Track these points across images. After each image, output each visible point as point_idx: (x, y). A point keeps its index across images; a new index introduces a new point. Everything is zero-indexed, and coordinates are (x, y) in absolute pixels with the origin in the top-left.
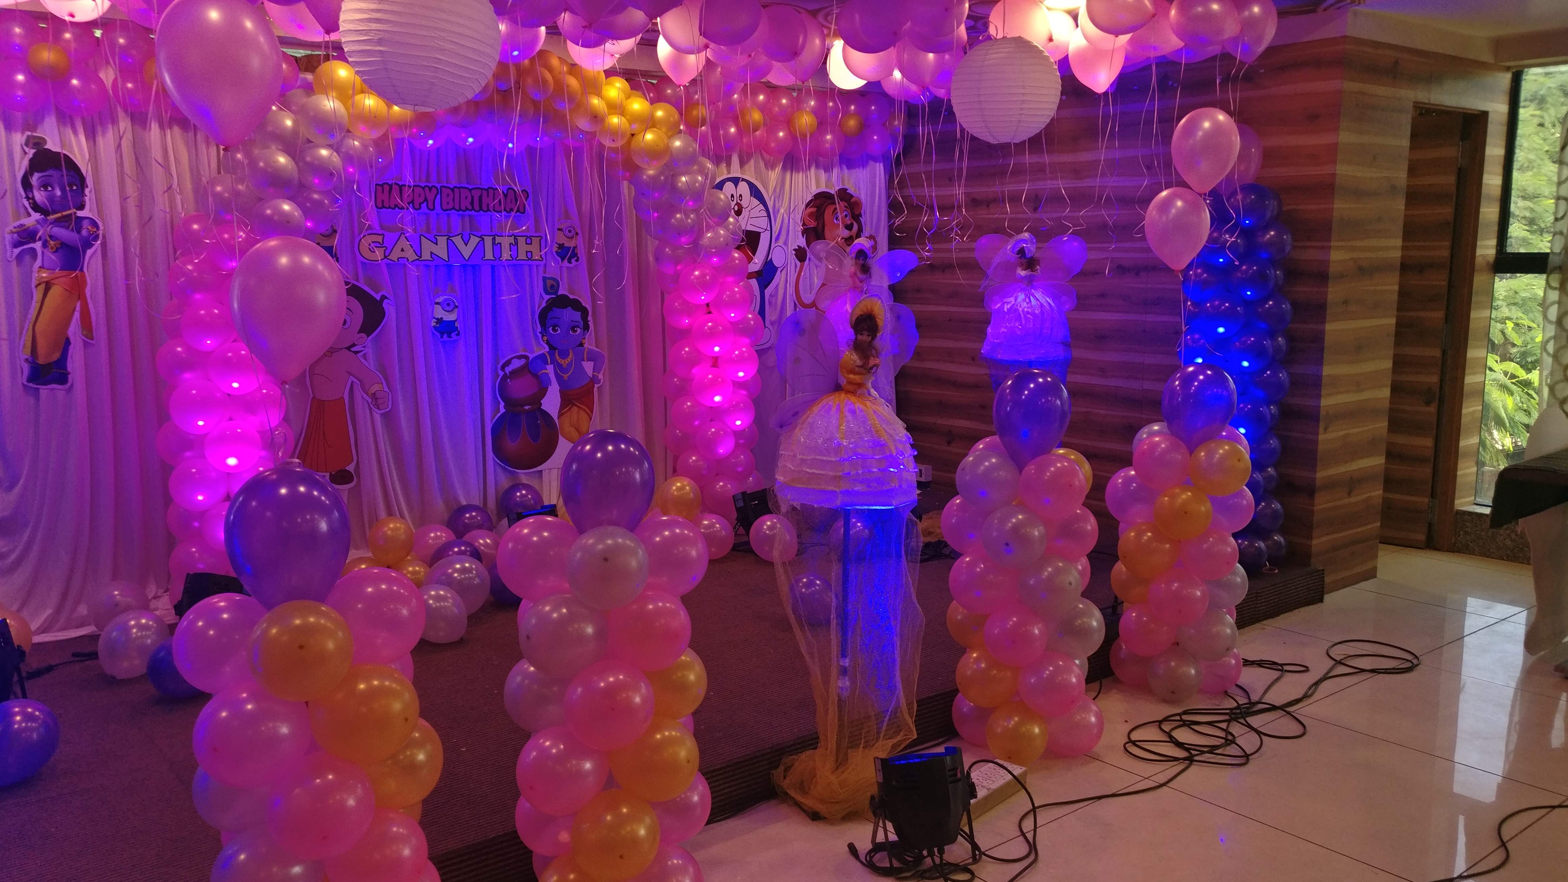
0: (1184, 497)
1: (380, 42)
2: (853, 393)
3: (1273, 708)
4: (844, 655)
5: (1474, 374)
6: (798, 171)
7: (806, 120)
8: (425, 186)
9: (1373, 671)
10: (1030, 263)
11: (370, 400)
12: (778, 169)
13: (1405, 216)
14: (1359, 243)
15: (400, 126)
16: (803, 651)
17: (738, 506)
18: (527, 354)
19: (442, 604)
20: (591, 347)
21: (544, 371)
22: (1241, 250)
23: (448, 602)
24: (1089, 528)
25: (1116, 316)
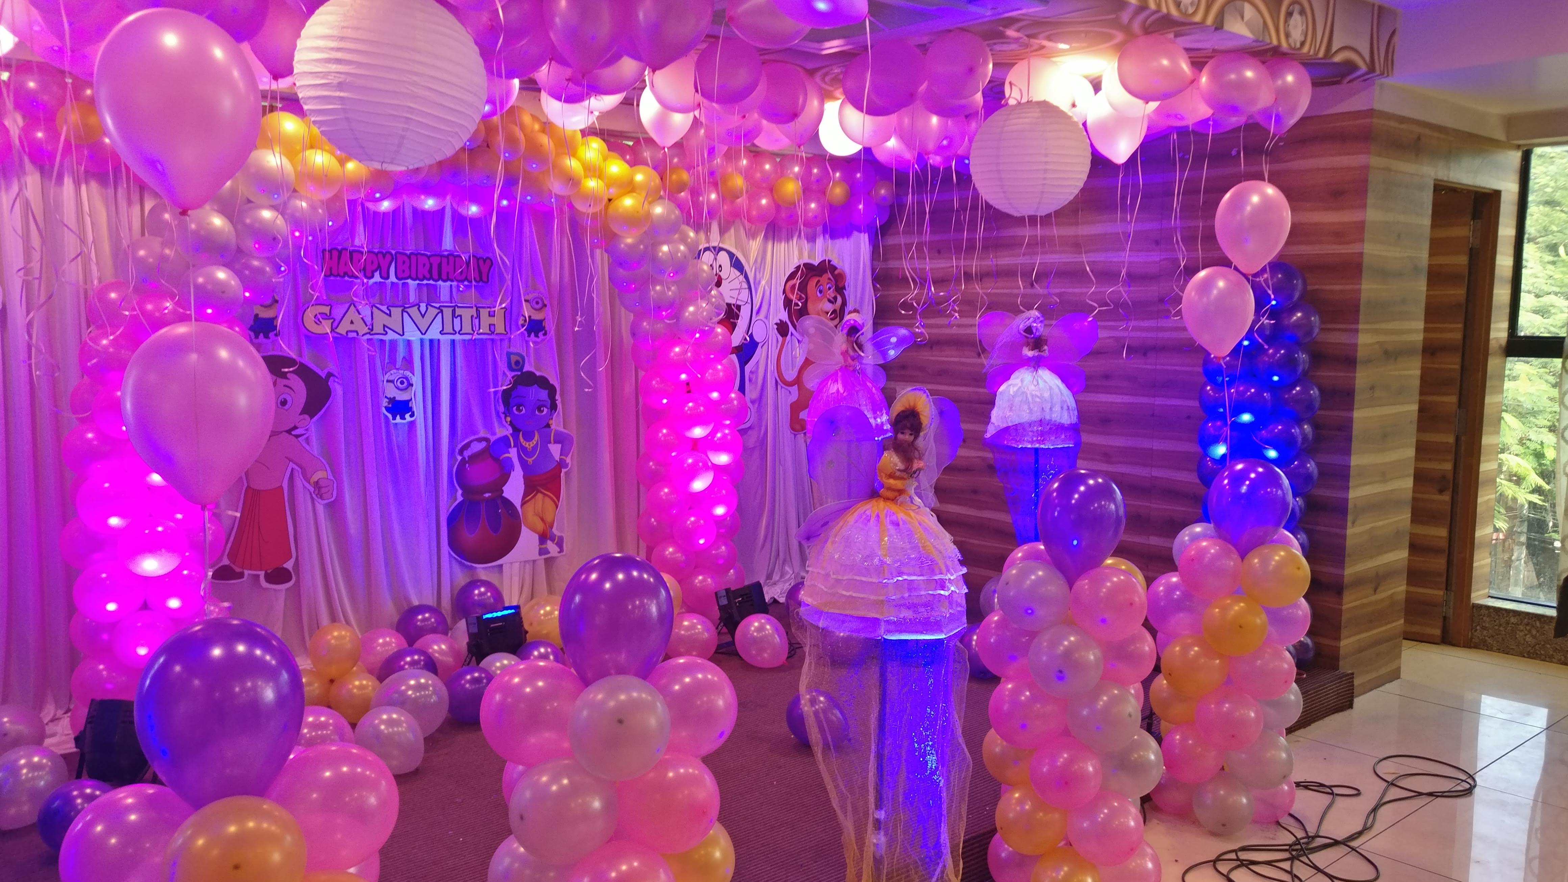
0: (1236, 608)
1: (340, 86)
2: (893, 500)
3: (1336, 843)
4: (879, 806)
5: (1488, 461)
6: (780, 241)
7: (791, 188)
8: (378, 252)
9: (1430, 794)
10: (1037, 343)
11: (312, 490)
12: (760, 239)
13: (1427, 296)
14: (1384, 326)
15: (354, 186)
16: (835, 806)
17: (721, 604)
18: (489, 436)
19: (395, 729)
20: (558, 428)
21: (507, 455)
22: (1268, 332)
23: (402, 727)
24: (1147, 648)
25: (1126, 399)
